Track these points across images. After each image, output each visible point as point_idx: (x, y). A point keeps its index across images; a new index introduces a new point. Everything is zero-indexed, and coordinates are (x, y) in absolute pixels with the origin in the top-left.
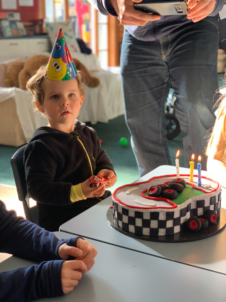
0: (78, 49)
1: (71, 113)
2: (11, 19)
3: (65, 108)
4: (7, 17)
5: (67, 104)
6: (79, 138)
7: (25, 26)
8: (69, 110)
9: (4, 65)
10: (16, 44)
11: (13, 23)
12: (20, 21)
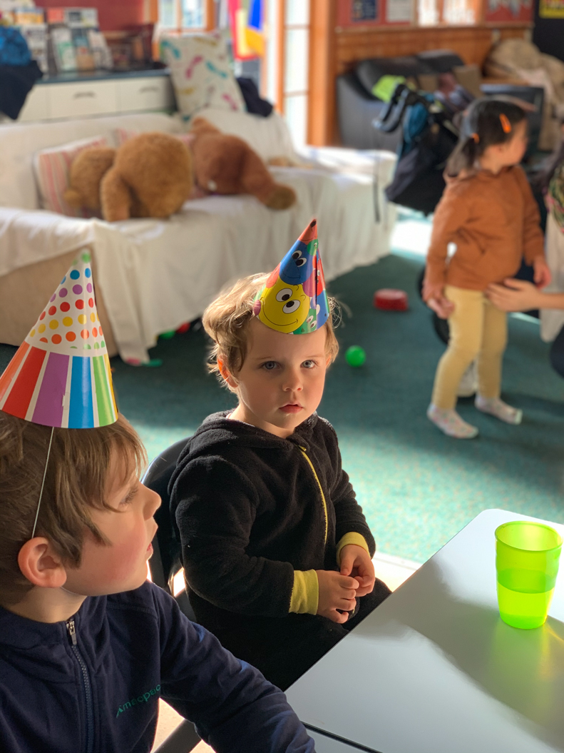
0: (241, 105)
1: (302, 408)
2: (75, 25)
3: (292, 396)
4: (66, 19)
5: (299, 389)
6: (306, 452)
7: (109, 42)
8: (301, 402)
9: (64, 154)
10: (90, 95)
11: (79, 34)
12: (97, 30)
